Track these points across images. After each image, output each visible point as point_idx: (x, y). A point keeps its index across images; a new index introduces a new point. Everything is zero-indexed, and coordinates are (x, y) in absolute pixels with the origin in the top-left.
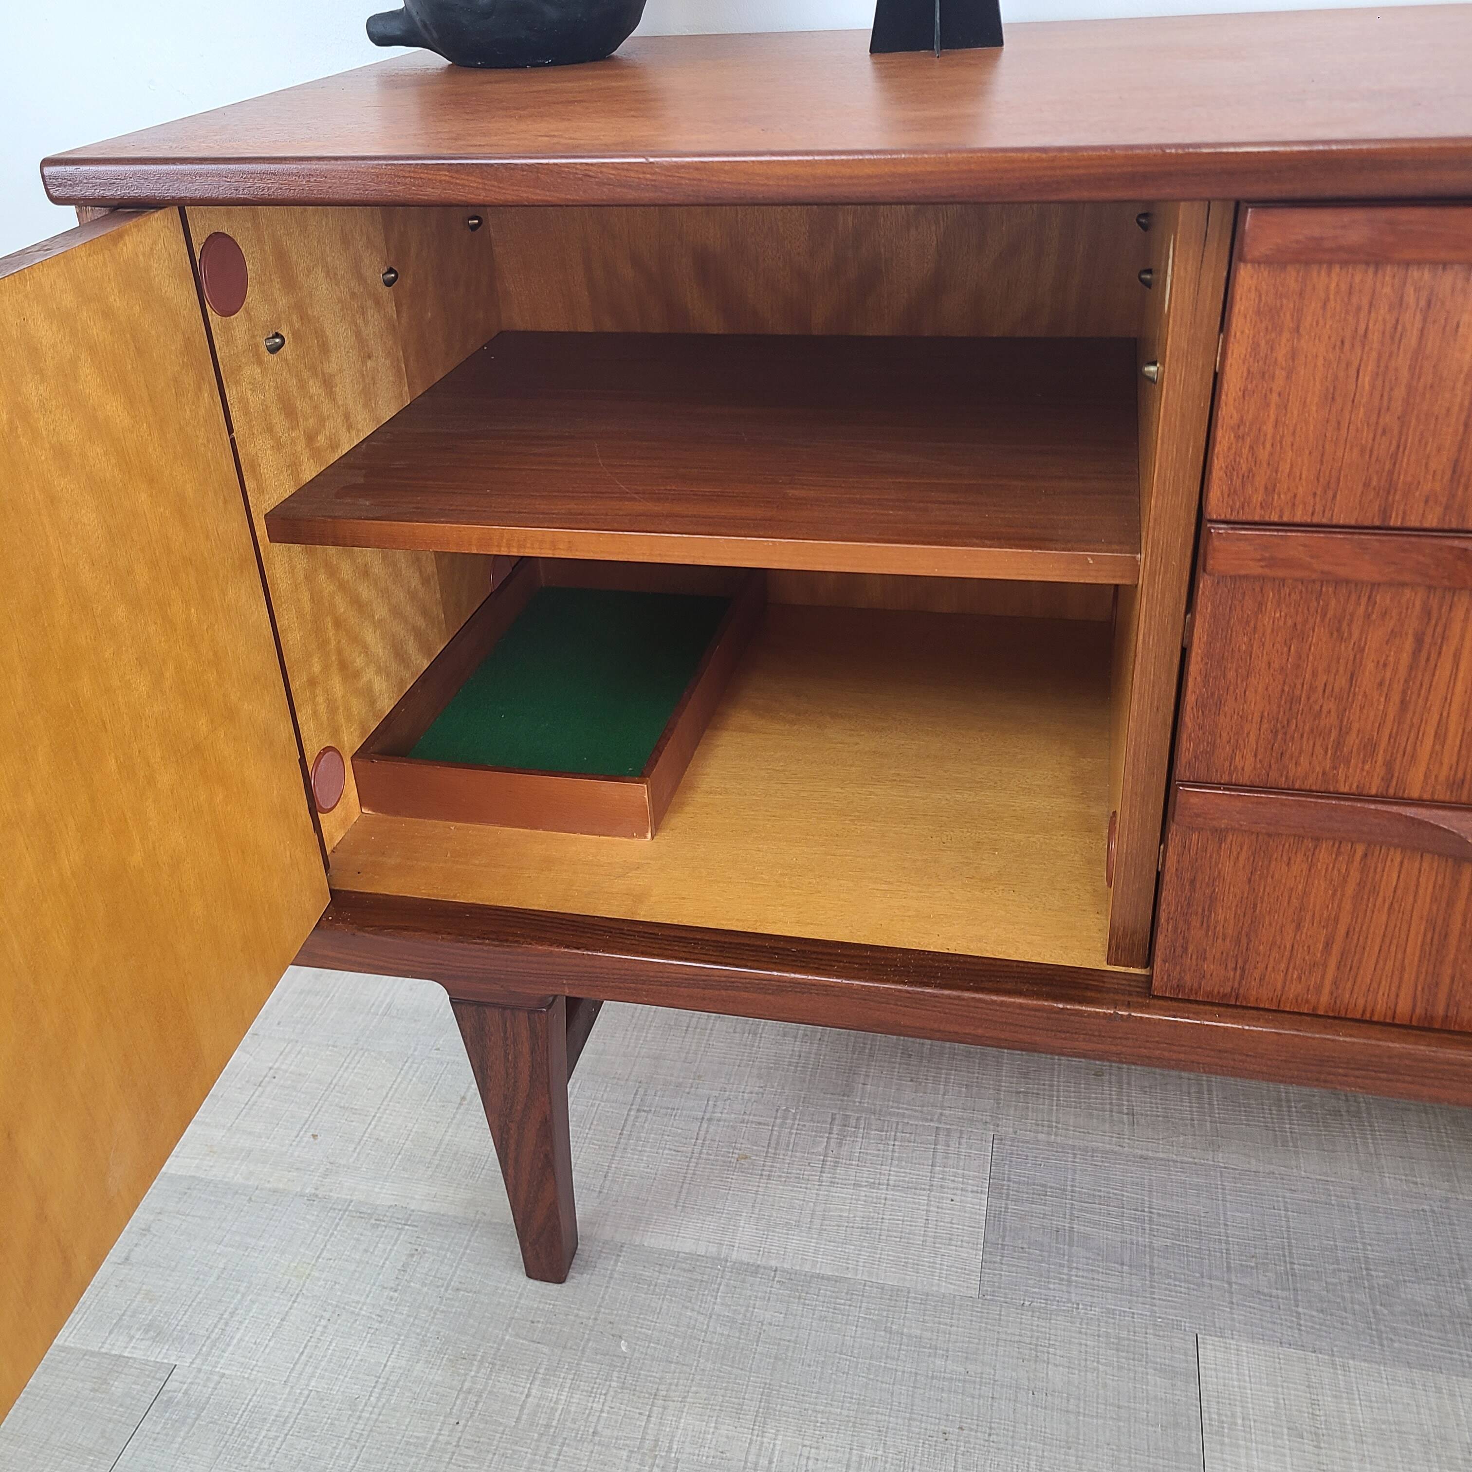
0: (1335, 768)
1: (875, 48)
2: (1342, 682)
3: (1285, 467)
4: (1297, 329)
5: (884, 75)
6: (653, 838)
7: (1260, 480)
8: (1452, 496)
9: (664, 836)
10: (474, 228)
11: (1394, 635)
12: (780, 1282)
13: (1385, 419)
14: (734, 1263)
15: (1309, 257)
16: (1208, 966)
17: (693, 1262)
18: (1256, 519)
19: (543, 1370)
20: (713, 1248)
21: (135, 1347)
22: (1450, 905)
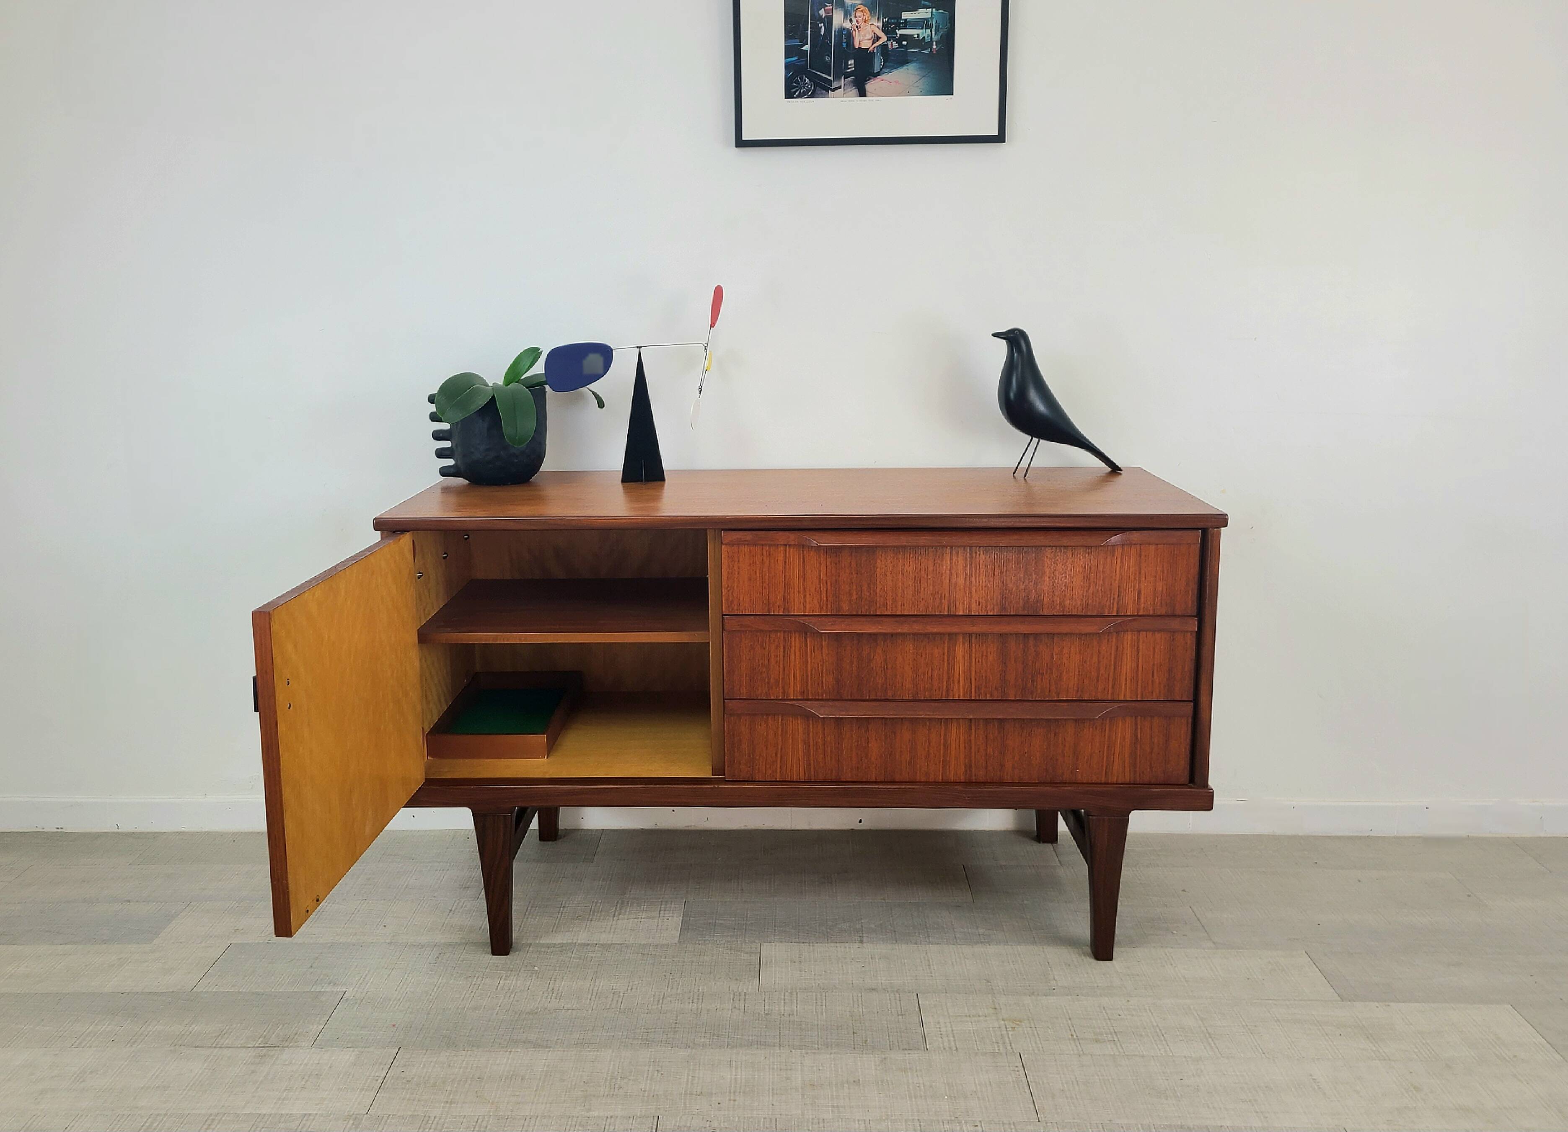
0: (769, 690)
1: (624, 481)
2: (766, 662)
3: (741, 599)
4: (739, 561)
5: (627, 491)
6: (547, 758)
7: (735, 603)
8: (785, 605)
9: (551, 759)
10: (466, 539)
11: (777, 647)
12: (598, 947)
13: (764, 585)
14: (579, 944)
15: (739, 543)
16: (742, 767)
17: (562, 945)
18: (736, 614)
19: (504, 977)
20: (570, 941)
21: (326, 988)
22: (808, 734)
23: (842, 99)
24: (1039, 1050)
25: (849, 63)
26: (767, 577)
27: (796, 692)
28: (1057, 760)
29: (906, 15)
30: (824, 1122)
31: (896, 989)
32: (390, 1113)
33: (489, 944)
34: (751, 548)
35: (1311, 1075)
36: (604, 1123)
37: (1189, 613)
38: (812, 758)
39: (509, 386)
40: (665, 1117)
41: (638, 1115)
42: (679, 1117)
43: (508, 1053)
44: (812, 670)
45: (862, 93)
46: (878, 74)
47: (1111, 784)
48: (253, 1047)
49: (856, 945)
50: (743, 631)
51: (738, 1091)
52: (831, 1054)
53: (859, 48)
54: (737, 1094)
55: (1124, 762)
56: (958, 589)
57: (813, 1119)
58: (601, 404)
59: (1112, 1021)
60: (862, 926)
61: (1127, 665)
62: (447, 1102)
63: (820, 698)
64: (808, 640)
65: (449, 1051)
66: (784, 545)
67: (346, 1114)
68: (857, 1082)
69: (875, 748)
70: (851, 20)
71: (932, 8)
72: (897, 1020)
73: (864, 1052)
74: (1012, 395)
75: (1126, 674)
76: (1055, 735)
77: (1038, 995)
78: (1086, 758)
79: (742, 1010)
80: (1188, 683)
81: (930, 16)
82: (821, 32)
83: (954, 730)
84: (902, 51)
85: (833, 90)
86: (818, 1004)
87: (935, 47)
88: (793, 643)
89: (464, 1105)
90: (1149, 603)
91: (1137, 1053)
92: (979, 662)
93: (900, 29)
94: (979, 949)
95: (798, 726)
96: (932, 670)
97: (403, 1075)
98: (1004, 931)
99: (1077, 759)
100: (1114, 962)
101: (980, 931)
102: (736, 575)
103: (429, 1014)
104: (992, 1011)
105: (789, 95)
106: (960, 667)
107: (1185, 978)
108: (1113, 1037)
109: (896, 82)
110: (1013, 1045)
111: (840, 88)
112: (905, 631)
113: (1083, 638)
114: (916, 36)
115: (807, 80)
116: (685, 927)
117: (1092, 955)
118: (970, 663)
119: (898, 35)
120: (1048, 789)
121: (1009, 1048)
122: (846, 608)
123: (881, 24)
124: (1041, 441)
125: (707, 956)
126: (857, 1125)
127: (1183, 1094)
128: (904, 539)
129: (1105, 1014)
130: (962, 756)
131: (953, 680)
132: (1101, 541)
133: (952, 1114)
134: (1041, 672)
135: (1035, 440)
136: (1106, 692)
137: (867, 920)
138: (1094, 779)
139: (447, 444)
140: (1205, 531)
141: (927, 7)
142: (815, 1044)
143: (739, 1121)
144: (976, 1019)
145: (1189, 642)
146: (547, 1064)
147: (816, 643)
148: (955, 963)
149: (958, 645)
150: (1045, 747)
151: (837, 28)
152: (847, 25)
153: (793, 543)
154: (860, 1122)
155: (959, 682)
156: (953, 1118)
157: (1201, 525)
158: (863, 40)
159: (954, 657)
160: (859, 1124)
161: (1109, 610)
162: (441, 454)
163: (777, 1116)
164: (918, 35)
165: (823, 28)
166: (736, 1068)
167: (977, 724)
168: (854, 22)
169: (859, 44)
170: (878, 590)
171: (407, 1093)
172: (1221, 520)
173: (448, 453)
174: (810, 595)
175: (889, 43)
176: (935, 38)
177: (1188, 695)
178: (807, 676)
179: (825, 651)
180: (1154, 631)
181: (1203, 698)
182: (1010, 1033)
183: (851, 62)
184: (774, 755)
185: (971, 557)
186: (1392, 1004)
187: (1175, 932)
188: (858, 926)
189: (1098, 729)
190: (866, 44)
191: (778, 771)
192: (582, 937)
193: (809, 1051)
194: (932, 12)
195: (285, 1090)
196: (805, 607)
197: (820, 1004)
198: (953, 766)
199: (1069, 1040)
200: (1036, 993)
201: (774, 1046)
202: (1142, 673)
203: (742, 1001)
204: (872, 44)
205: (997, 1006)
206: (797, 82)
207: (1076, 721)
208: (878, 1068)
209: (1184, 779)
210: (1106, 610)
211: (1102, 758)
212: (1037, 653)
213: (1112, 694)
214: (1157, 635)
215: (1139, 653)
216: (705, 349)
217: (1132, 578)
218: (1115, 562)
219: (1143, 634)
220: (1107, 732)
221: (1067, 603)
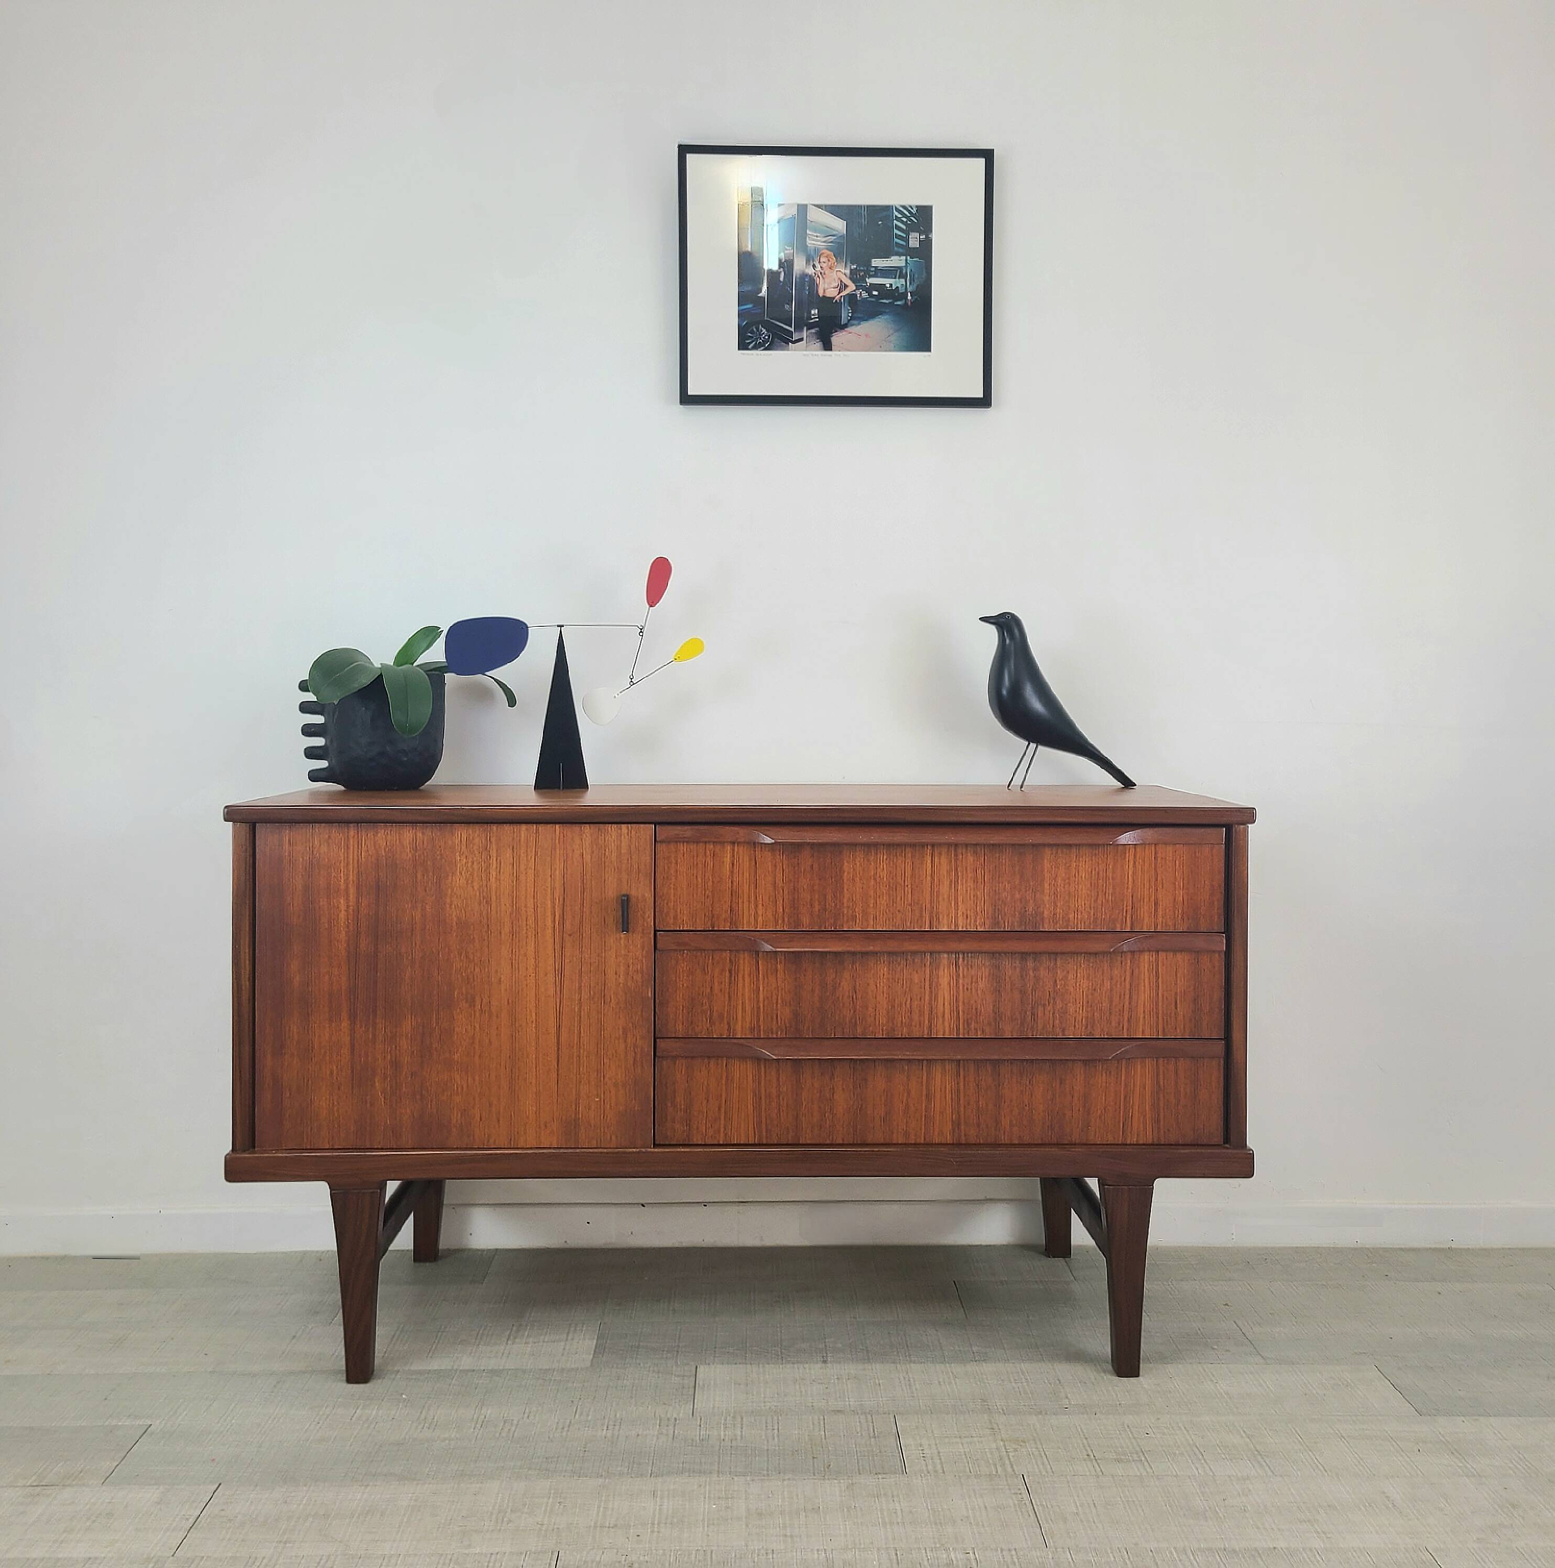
0: (711, 1025)
1: (537, 787)
2: (708, 990)
3: (679, 911)
5: (540, 795)
8: (732, 918)
11: (723, 970)
12: (487, 1373)
13: (707, 892)
14: (461, 1371)
15: (677, 840)
16: (677, 1126)
17: (438, 1372)
18: (672, 929)
19: (361, 1407)
20: (449, 1368)
21: (125, 1422)
22: (760, 1083)
23: (805, 352)
24: (1047, 1472)
25: (813, 312)
26: (710, 883)
27: (744, 1029)
28: (1064, 1114)
29: (877, 263)
30: (773, 1553)
31: (868, 1411)
32: (203, 1555)
33: (345, 1372)
34: (692, 847)
35: (1384, 1493)
36: (488, 1560)
37: (1216, 929)
38: (763, 1114)
39: (401, 668)
40: (567, 1552)
41: (533, 1550)
42: (585, 1553)
43: (363, 1487)
44: (764, 1001)
45: (827, 346)
46: (846, 326)
47: (1130, 1145)
48: (24, 1486)
49: (819, 1365)
50: (680, 951)
51: (664, 1522)
52: (784, 1480)
53: (824, 296)
54: (662, 1525)
55: (1145, 1116)
56: (941, 898)
57: (759, 1550)
58: (512, 701)
59: (1139, 1440)
60: (826, 1346)
61: (1144, 995)
62: (280, 1542)
63: (775, 1036)
64: (760, 962)
65: (286, 1487)
66: (731, 842)
67: (145, 1556)
68: (816, 1510)
69: (842, 1100)
70: (814, 266)
71: (906, 256)
72: (868, 1443)
73: (826, 1477)
74: (1004, 692)
75: (1144, 1004)
76: (1061, 1083)
77: (1046, 1414)
78: (1099, 1112)
79: (671, 1436)
80: (1219, 1016)
81: (904, 265)
82: (780, 277)
83: (938, 1076)
84: (873, 301)
85: (794, 342)
86: (768, 1428)
87: (909, 297)
88: (742, 968)
89: (302, 1544)
90: (1168, 917)
91: (1170, 1473)
92: (967, 989)
93: (870, 276)
94: (971, 1367)
95: (743, 1072)
96: (911, 999)
97: (223, 1513)
98: (1004, 1349)
99: (1089, 1114)
100: (1141, 1378)
101: (974, 1349)
102: (673, 880)
103: (260, 1447)
104: (988, 1432)
105: (742, 346)
106: (944, 994)
107: (1227, 1394)
108: (1139, 1457)
109: (866, 335)
110: (1014, 1466)
111: (801, 340)
112: (877, 949)
113: (1092, 960)
114: (888, 286)
115: (764, 330)
116: (599, 1350)
117: (1113, 1372)
118: (958, 992)
119: (868, 284)
120: (1054, 1150)
121: (1009, 1469)
122: (806, 922)
123: (848, 272)
124: (1040, 747)
125: (628, 1380)
126: (816, 1555)
127: (1226, 1515)
128: (875, 836)
129: (1129, 1432)
130: (949, 1111)
131: (937, 1013)
132: (1110, 838)
133: (936, 1540)
134: (1042, 1002)
135: (1033, 746)
136: (1121, 1028)
137: (833, 1339)
138: (1110, 1140)
139: (319, 742)
140: (1229, 828)
141: (899, 254)
142: (764, 1470)
143: (664, 1554)
144: (968, 1440)
145: (1217, 964)
146: (414, 1498)
147: (769, 966)
148: (942, 1383)
149: (942, 968)
150: (1049, 1098)
151: (798, 276)
152: (810, 271)
153: (742, 840)
154: (820, 1552)
155: (943, 1016)
156: (938, 1545)
157: (1224, 820)
158: (828, 287)
159: (938, 984)
160: (818, 1554)
161: (1122, 926)
162: (311, 753)
163: (713, 1548)
164: (891, 285)
165: (783, 274)
166: (662, 1498)
167: (966, 1069)
168: (818, 268)
169: (824, 291)
170: (845, 900)
171: (227, 1533)
172: (1248, 815)
173: (320, 752)
174: (763, 905)
175: (858, 292)
176: (909, 289)
177: (1218, 1033)
178: (759, 1008)
179: (780, 975)
180: (1175, 951)
181: (1236, 1035)
182: (1011, 1454)
183: (814, 312)
184: (717, 1109)
185: (956, 860)
186: (1481, 1418)
187: (1216, 1347)
188: (821, 1346)
189: (1112, 1073)
190: (832, 293)
191: (722, 1130)
192: (466, 1361)
193: (756, 1478)
194: (906, 260)
195: (64, 1531)
196: (756, 920)
197: (771, 1428)
198: (938, 1122)
199: (1085, 1460)
200: (1043, 1413)
201: (711, 1473)
202: (1163, 1004)
203: (671, 1427)
204: (839, 293)
205: (995, 1426)
206: (752, 332)
207: (1085, 1062)
208: (844, 1494)
209: (1218, 1138)
210: (1118, 925)
211: (1118, 1112)
212: (1037, 979)
213: (1128, 1030)
214: (1179, 956)
215: (1158, 978)
216: (641, 632)
217: (1147, 886)
218: (1127, 866)
219: (1162, 955)
220: (1123, 1078)
221: (1071, 916)
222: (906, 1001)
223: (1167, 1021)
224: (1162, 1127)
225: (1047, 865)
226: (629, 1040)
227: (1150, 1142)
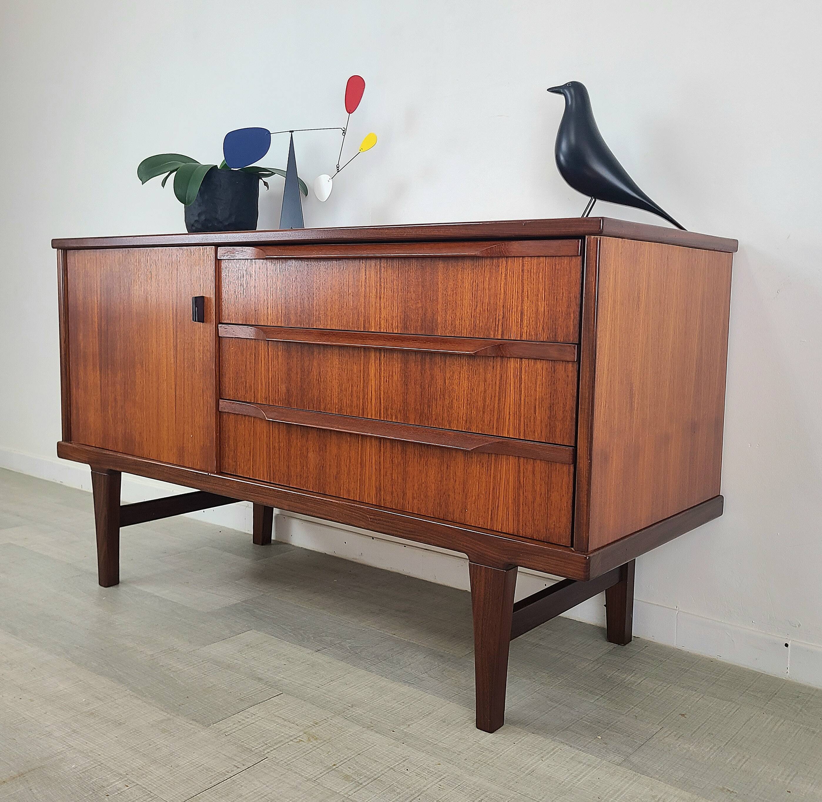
0: (246, 394)
3: (230, 309)
7: (227, 313)
16: (230, 461)
22: (270, 438)
27: (262, 397)
28: (449, 495)
37: (571, 340)
38: (271, 461)
44: (272, 378)
47: (497, 531)
55: (508, 508)
56: (371, 305)
61: (511, 397)
69: (313, 458)
75: (510, 407)
88: (260, 353)
90: (531, 326)
92: (386, 381)
95: (262, 429)
96: (352, 385)
99: (466, 499)
104: (310, 724)
106: (373, 385)
113: (472, 362)
118: (380, 381)
122: (294, 322)
130: (374, 478)
131: (367, 398)
134: (435, 397)
136: (492, 426)
140: (582, 238)
150: (439, 479)
155: (371, 402)
159: (369, 375)
161: (495, 334)
170: (315, 305)
177: (568, 439)
178: (269, 383)
179: (280, 360)
180: (536, 359)
185: (380, 273)
189: (485, 465)
191: (251, 468)
202: (524, 408)
209: (566, 541)
210: (492, 333)
211: (488, 499)
212: (432, 377)
213: (497, 428)
214: (539, 365)
215: (521, 384)
216: (344, 133)
217: (515, 296)
218: (500, 278)
219: (525, 362)
220: (492, 472)
221: (457, 323)
222: (349, 387)
223: (527, 425)
224: (521, 521)
225: (440, 277)
226: (205, 398)
227: (511, 532)
